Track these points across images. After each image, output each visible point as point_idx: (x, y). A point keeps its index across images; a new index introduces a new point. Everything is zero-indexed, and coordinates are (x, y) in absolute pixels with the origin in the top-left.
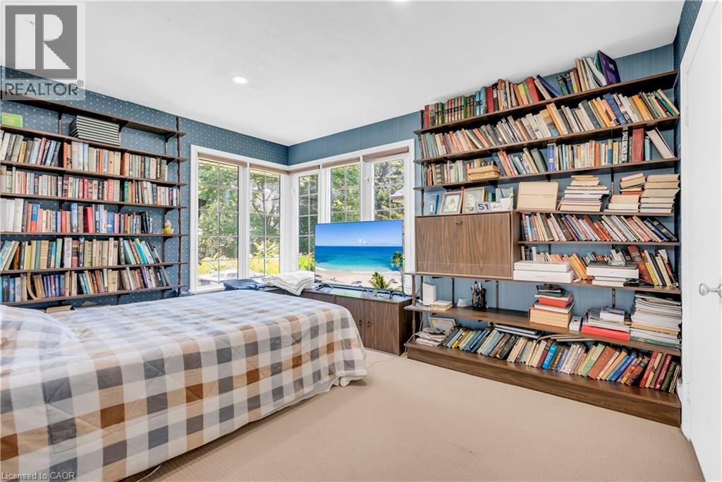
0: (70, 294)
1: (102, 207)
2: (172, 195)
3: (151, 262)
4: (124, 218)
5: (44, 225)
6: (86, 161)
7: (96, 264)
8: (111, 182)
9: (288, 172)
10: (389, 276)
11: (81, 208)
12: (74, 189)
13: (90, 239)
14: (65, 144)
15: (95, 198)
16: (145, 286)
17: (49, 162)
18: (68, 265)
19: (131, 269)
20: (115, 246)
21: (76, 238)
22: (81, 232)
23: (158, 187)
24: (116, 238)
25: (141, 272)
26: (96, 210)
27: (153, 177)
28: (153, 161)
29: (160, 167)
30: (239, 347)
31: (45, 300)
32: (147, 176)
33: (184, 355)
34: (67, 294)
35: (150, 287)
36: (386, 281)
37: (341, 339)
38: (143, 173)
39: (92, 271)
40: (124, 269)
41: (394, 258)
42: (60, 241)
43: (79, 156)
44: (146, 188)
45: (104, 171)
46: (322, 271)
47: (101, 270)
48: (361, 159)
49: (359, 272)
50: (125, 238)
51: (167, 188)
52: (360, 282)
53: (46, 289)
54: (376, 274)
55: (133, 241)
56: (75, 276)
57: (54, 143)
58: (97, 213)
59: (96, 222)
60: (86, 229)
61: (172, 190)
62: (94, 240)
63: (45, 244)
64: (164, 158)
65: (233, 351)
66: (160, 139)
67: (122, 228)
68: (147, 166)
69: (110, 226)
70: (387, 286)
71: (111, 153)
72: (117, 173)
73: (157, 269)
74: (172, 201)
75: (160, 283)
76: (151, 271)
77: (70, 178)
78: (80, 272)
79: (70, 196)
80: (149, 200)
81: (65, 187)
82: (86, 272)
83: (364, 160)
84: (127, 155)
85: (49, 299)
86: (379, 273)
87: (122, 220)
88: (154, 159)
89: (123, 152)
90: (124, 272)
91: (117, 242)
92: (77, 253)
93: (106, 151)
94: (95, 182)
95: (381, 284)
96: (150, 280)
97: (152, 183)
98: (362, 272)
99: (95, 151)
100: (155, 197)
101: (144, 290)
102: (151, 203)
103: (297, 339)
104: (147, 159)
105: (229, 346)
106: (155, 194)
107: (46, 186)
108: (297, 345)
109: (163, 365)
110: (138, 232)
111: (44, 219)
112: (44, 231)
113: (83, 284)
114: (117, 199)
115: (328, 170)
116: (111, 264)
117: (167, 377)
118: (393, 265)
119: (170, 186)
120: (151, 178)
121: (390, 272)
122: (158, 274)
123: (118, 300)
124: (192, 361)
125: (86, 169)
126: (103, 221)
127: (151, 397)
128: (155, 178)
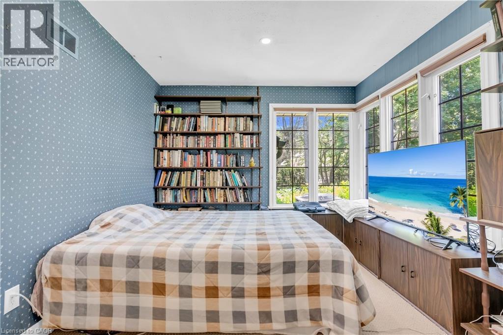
0: (200, 201)
1: (214, 151)
2: (253, 140)
3: (241, 185)
4: (226, 157)
5: (190, 163)
6: (207, 126)
7: (212, 185)
8: (219, 136)
9: (354, 110)
10: (447, 219)
11: (205, 153)
12: (203, 142)
13: (208, 170)
14: (198, 118)
15: (212, 146)
16: (238, 200)
17: (191, 129)
18: (198, 185)
19: (230, 189)
20: (221, 174)
21: (202, 169)
22: (205, 166)
23: (244, 136)
24: (221, 170)
25: (235, 192)
26: (211, 153)
27: (242, 129)
28: (242, 119)
29: (246, 122)
30: (199, 262)
31: (190, 203)
32: (238, 130)
33: (154, 258)
34: (199, 201)
35: (240, 201)
36: (444, 224)
37: (331, 284)
38: (236, 128)
39: (210, 189)
40: (226, 189)
41: (455, 194)
42: (195, 171)
43: (203, 124)
44: (236, 137)
45: (216, 130)
46: (375, 203)
47: (215, 189)
48: (419, 75)
49: (411, 208)
50: (227, 170)
51: (249, 136)
52: (411, 221)
53: (191, 198)
54: (431, 214)
55: (230, 171)
56: (202, 191)
57: (193, 118)
58: (212, 155)
59: (211, 160)
60: (207, 165)
61: (253, 137)
62: (211, 171)
63: (190, 173)
64: (248, 116)
65: (193, 265)
66: (249, 104)
67: (225, 165)
68: (238, 123)
69: (219, 162)
70: (445, 233)
71: (219, 118)
72: (222, 130)
73: (245, 189)
74: (253, 144)
75: (245, 200)
76: (241, 191)
77: (201, 137)
78: (205, 189)
79: (201, 146)
80: (238, 145)
81: (199, 142)
82: (208, 189)
83: (422, 76)
84: (227, 118)
85: (192, 203)
86: (434, 213)
87: (225, 159)
88: (242, 118)
89: (225, 116)
90: (226, 190)
91: (221, 172)
92: (203, 178)
93: (216, 118)
94: (212, 137)
95: (436, 228)
96: (241, 197)
97: (240, 133)
98: (414, 209)
99: (211, 119)
100: (242, 143)
101: (237, 203)
102: (239, 147)
103: (264, 269)
104: (238, 118)
105: (190, 260)
106: (242, 140)
107: (191, 142)
108: (264, 276)
109: (139, 261)
110: (234, 166)
111: (190, 160)
112: (190, 166)
113: (206, 196)
114: (222, 146)
115: (389, 97)
116: (218, 186)
117: (140, 270)
118: (453, 204)
119: (252, 134)
120: (241, 130)
121: (449, 214)
122: (246, 193)
123: (226, 208)
124: (159, 264)
125: (207, 131)
126: (215, 159)
127: (129, 281)
128: (243, 130)
